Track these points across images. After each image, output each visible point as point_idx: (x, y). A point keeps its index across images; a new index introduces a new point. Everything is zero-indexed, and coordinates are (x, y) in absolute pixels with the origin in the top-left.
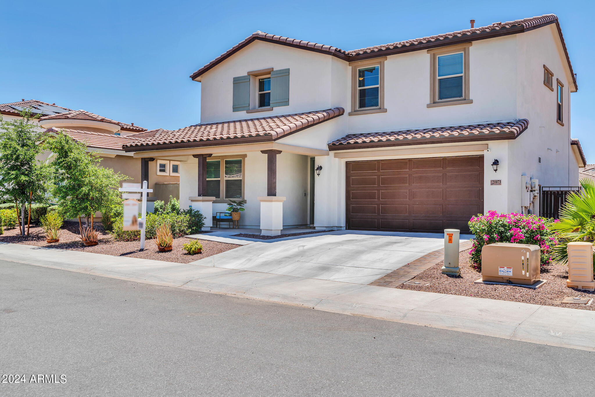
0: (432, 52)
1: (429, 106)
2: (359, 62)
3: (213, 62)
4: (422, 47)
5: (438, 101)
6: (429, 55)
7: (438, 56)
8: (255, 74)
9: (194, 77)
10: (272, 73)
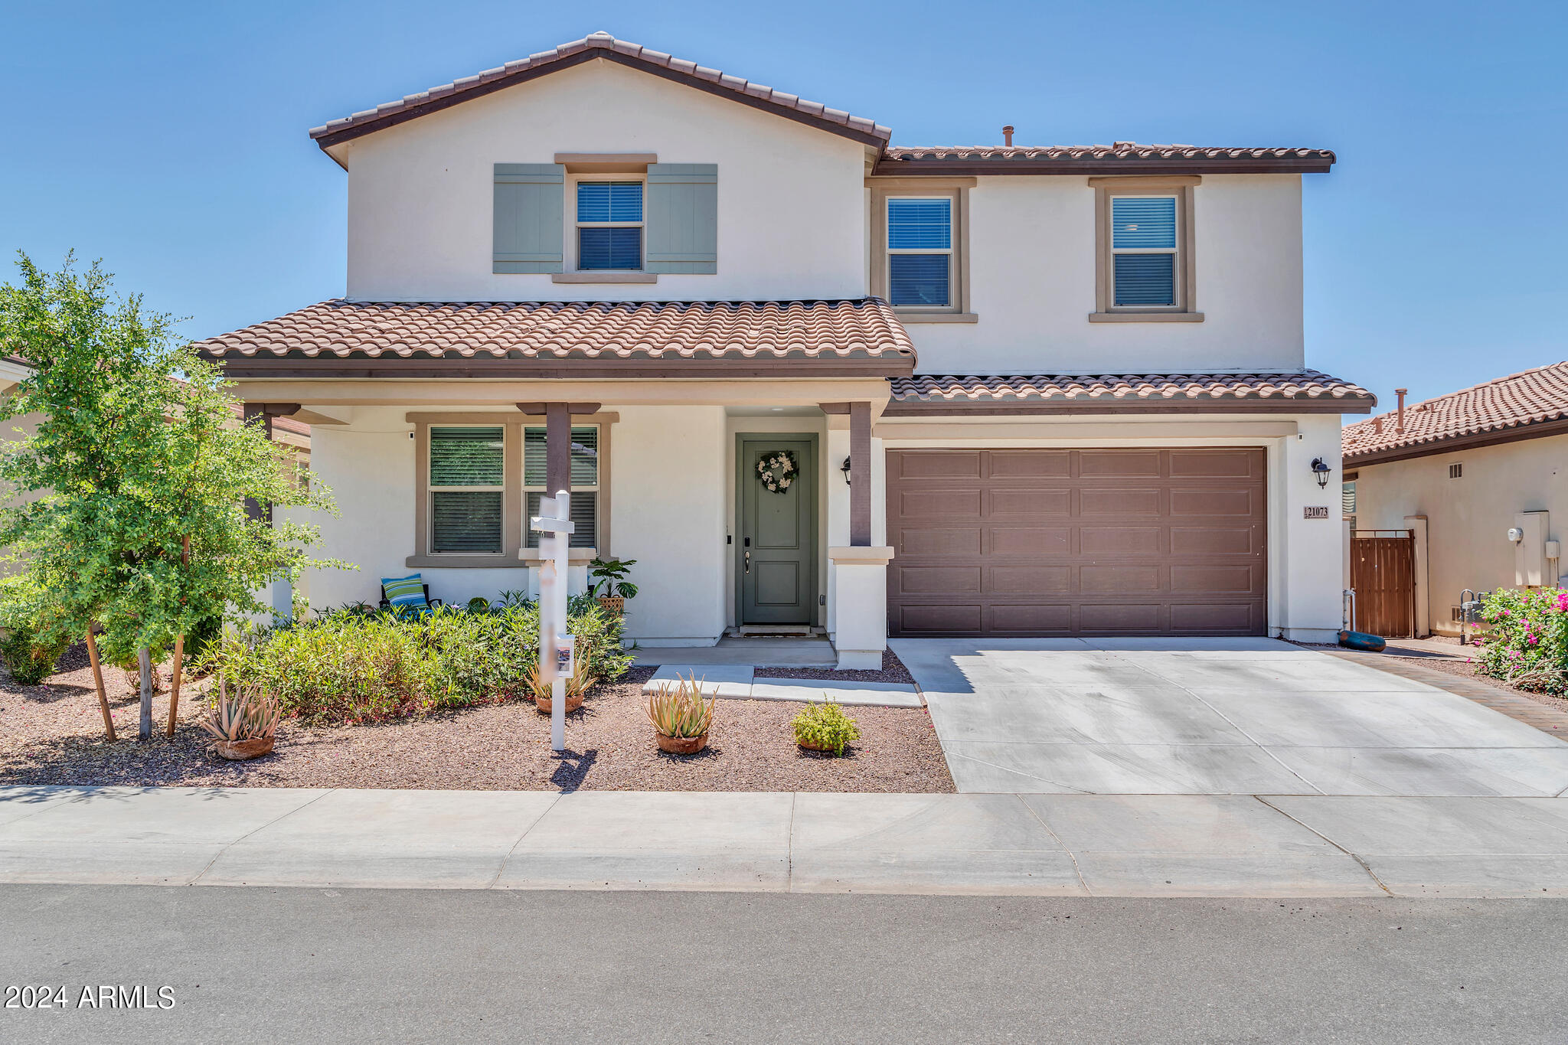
0: (1102, 185)
1: (1092, 318)
2: (896, 180)
3: (419, 100)
4: (1088, 167)
5: (1115, 307)
6: (1093, 190)
7: (1112, 197)
8: (571, 165)
9: (327, 139)
10: (650, 168)
